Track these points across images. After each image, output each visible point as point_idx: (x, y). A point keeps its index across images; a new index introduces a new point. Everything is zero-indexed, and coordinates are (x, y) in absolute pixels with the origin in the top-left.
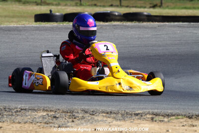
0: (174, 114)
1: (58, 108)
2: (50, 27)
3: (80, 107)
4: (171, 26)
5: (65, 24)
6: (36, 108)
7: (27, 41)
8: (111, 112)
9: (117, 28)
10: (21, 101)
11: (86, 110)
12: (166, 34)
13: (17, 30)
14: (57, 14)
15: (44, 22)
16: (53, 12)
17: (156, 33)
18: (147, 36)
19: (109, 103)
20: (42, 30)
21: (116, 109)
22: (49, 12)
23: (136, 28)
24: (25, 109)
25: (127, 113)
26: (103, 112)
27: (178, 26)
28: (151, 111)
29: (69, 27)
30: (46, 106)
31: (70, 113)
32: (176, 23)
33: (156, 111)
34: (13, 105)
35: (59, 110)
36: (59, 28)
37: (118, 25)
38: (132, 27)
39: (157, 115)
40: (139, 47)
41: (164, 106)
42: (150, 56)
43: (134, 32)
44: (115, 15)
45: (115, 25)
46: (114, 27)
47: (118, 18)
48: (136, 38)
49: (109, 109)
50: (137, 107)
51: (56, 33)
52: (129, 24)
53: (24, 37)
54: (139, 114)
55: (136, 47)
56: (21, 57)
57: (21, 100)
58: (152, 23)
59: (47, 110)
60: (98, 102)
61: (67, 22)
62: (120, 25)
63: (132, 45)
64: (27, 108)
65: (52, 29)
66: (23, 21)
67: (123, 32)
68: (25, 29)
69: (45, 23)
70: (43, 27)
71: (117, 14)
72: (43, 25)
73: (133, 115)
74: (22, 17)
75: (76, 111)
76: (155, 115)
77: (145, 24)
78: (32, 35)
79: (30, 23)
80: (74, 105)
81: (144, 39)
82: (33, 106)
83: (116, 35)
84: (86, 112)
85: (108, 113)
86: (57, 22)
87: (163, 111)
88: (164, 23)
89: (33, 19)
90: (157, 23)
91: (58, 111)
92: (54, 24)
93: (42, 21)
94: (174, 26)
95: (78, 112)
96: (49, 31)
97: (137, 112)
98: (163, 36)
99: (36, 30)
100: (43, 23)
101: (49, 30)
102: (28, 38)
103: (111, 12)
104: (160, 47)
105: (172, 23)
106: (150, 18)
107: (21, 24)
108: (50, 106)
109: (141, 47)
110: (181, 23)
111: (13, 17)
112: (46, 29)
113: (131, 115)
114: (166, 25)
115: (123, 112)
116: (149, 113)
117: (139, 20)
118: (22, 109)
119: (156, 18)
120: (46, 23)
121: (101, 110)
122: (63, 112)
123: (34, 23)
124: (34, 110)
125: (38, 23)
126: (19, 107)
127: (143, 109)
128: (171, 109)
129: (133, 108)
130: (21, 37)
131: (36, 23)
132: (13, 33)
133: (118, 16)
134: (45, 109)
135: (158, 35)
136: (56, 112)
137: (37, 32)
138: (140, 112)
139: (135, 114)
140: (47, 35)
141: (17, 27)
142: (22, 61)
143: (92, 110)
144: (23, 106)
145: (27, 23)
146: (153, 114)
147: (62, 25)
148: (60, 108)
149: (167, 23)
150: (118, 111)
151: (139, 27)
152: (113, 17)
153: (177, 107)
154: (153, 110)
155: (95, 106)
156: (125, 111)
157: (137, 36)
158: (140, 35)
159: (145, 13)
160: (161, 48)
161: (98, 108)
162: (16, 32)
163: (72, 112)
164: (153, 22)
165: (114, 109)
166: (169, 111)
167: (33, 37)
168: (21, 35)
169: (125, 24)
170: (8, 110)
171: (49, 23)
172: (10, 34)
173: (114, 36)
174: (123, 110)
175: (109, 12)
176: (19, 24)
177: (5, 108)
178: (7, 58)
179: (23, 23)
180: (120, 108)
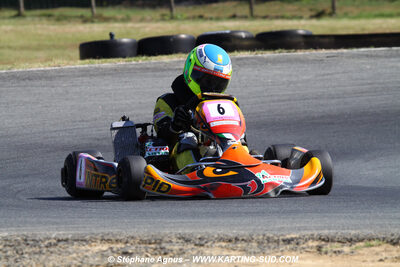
0: (361, 236)
1: (131, 234)
2: (111, 69)
3: (174, 231)
4: (353, 56)
5: (140, 62)
6: (87, 237)
7: (67, 99)
8: (237, 239)
9: (245, 64)
10: (57, 223)
11: (187, 237)
12: (344, 72)
13: (46, 78)
14: (125, 40)
15: (99, 58)
16: (116, 38)
17: (323, 72)
18: (305, 77)
19: (232, 220)
20: (95, 76)
21: (247, 233)
22: (107, 38)
23: (284, 62)
24: (66, 240)
25: (268, 239)
26: (221, 239)
27: (367, 56)
28: (316, 233)
29: (148, 66)
30: (106, 231)
31: (155, 243)
32: (363, 50)
33: (325, 232)
34: (41, 232)
35: (132, 238)
36: (130, 69)
37: (247, 58)
38: (274, 61)
39: (327, 240)
40: (289, 100)
41: (342, 221)
42: (313, 118)
43: (279, 72)
44: (241, 38)
45: (241, 59)
46: (239, 62)
47: (246, 43)
48: (283, 83)
49: (232, 233)
50: (289, 226)
51: (124, 80)
52: (268, 54)
53: (60, 90)
54: (292, 239)
56: (55, 131)
57: (58, 220)
58: (314, 51)
59: (108, 241)
60: (210, 220)
61: (144, 58)
62: (252, 58)
63: (276, 98)
64: (70, 236)
65: (115, 72)
66: (57, 57)
67: (256, 72)
68: (60, 75)
69: (100, 61)
70: (97, 69)
71: (243, 35)
72: (97, 65)
73: (281, 243)
74: (54, 47)
75: (168, 240)
76: (323, 240)
77: (300, 53)
78: (76, 86)
79: (72, 62)
80: (164, 227)
81: (299, 85)
82: (81, 232)
83: (244, 78)
84: (188, 241)
85: (230, 241)
86: (124, 57)
87: (340, 233)
88: (340, 51)
89: (77, 53)
90: (324, 51)
91: (132, 241)
92: (119, 62)
93: (95, 57)
94: (359, 56)
95: (171, 242)
96: (110, 77)
97: (288, 237)
98: (337, 76)
99: (83, 76)
100: (97, 61)
101: (109, 74)
102: (67, 92)
103: (232, 32)
104: (333, 98)
105: (355, 51)
106: (312, 41)
107: (52, 64)
108: (115, 231)
109: (295, 100)
110: (373, 49)
111: (38, 48)
112: (103, 73)
113: (277, 242)
114: (342, 53)
115: (261, 237)
116: (312, 238)
117: (289, 46)
118: (59, 241)
119: (322, 40)
120: (104, 60)
121: (216, 236)
122: (142, 242)
123: (80, 61)
124: (83, 240)
125: (87, 61)
126: (53, 236)
127: (299, 229)
128: (356, 227)
129: (280, 229)
130: (53, 90)
131: (83, 61)
132: (37, 83)
133: (247, 39)
134: (106, 238)
135: (328, 74)
136: (127, 242)
137: (86, 79)
138: (293, 236)
139: (284, 241)
140: (106, 85)
141: (45, 71)
142: (57, 140)
143: (199, 236)
144: (62, 233)
145: (65, 62)
146: (320, 239)
147: (134, 62)
148: (136, 235)
149: (345, 51)
150: (251, 236)
151: (289, 61)
152: (237, 42)
153: (368, 222)
154: (320, 232)
155: (204, 227)
156: (264, 235)
157: (284, 79)
158: (290, 75)
159: (301, 32)
160: (333, 101)
161: (210, 231)
162: (43, 82)
163: (159, 241)
164: (315, 48)
165: (243, 233)
166: (353, 232)
167: (78, 89)
168: (53, 87)
169: (260, 55)
170: (32, 243)
171: (109, 60)
172: (32, 86)
173: (239, 81)
174: (261, 233)
175: (228, 32)
176: (49, 66)
177: (26, 240)
178: (27, 134)
179: (57, 62)
180: (254, 230)
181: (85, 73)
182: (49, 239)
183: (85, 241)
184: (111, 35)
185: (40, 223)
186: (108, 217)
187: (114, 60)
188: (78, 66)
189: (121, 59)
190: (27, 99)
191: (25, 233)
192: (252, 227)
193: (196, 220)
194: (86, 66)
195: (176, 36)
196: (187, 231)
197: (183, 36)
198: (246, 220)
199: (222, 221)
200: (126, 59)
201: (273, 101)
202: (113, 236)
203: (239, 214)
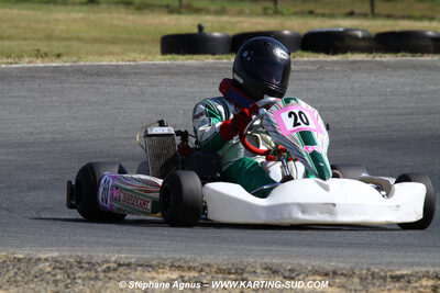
1: (207, 261)
2: (197, 67)
3: (259, 260)
6: (154, 262)
7: (142, 101)
8: (335, 273)
9: (359, 68)
10: (119, 245)
11: (275, 267)
13: (118, 74)
14: (216, 34)
15: (184, 54)
16: (206, 31)
18: (431, 88)
19: (331, 251)
20: (177, 74)
21: (348, 266)
22: (196, 30)
23: (406, 68)
24: (129, 265)
25: (373, 275)
26: (315, 272)
28: (432, 270)
30: (177, 256)
31: (235, 273)
34: (99, 254)
35: (209, 265)
36: (220, 69)
37: (362, 62)
38: (396, 67)
40: (411, 114)
43: (401, 80)
44: (357, 38)
45: (354, 62)
46: (352, 66)
47: (363, 44)
48: (405, 94)
49: (330, 266)
50: (400, 260)
52: (388, 58)
53: (135, 90)
54: (402, 276)
55: (405, 114)
56: (126, 138)
57: (121, 241)
59: (179, 268)
60: (305, 249)
62: (368, 61)
63: (394, 111)
64: (133, 260)
65: (202, 71)
66: (134, 51)
67: (373, 79)
68: (136, 72)
69: (185, 57)
70: (180, 66)
71: (360, 34)
72: (180, 62)
73: (389, 279)
74: (132, 41)
75: (251, 270)
77: (428, 58)
78: (154, 85)
79: (150, 57)
80: (247, 256)
82: (147, 256)
83: (356, 85)
84: (275, 272)
85: (327, 275)
86: (214, 54)
89: (158, 48)
91: (207, 270)
92: (207, 60)
93: (178, 53)
95: (254, 272)
96: (195, 77)
97: (398, 273)
99: (166, 74)
100: (181, 57)
101: (194, 73)
102: (143, 93)
103: (346, 30)
107: (127, 58)
108: (188, 257)
109: (418, 114)
111: (114, 41)
112: (187, 72)
113: (384, 278)
115: (364, 272)
116: (427, 276)
117: (415, 50)
118: (120, 265)
120: (189, 56)
121: (310, 268)
122: (220, 271)
123: (160, 56)
124: (148, 266)
125: (169, 56)
126: (113, 259)
127: (412, 265)
129: (388, 264)
130: (126, 89)
131: (164, 57)
132: (107, 80)
133: (364, 39)
134: (176, 264)
136: (201, 271)
137: (166, 78)
138: (405, 272)
139: (392, 277)
140: (190, 86)
141: (117, 66)
142: (128, 149)
143: (289, 267)
144: (123, 257)
145: (142, 56)
146: (437, 277)
147: (225, 61)
148: (213, 262)
150: (352, 270)
151: (414, 67)
152: (352, 43)
154: (437, 269)
155: (296, 257)
156: (368, 270)
157: (407, 89)
158: (414, 84)
159: (430, 34)
161: (303, 262)
162: (114, 79)
163: (240, 271)
165: (343, 266)
167: (155, 90)
168: (126, 85)
169: (378, 59)
170: (86, 266)
171: (195, 57)
172: (101, 83)
173: (352, 89)
174: (365, 266)
175: (341, 29)
176: (123, 60)
177: (80, 262)
178: (92, 141)
179: (133, 56)
180: (357, 263)
181: (165, 70)
182: (107, 262)
183: (151, 266)
184: (200, 28)
185: (98, 243)
186: (182, 241)
187: (202, 57)
188: (156, 62)
189: (209, 56)
190: (94, 99)
191: (79, 254)
192: (354, 260)
193: (287, 249)
194: (168, 62)
195: (279, 32)
196: (274, 261)
197: (286, 32)
198: (347, 252)
199: (318, 251)
200: (217, 56)
201: (391, 115)
202: (185, 262)
203: (341, 245)
